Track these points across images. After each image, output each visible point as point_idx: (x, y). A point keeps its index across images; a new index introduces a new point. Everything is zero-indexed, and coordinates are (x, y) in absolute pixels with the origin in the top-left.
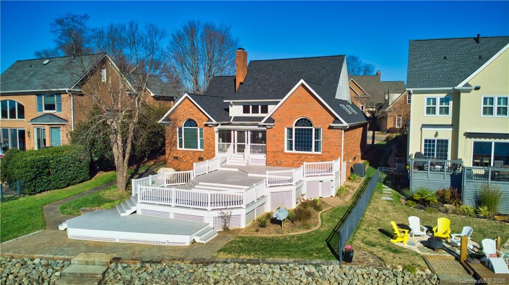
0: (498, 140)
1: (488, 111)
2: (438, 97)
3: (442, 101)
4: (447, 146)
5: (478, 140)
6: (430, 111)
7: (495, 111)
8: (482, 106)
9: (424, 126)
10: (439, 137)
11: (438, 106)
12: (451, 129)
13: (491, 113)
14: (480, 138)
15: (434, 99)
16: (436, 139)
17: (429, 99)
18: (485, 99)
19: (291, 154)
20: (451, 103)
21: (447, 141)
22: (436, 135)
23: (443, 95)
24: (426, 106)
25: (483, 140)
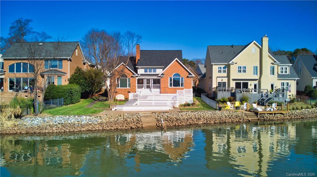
0: (243, 81)
1: (240, 71)
2: (222, 66)
3: (223, 68)
4: (226, 84)
5: (237, 81)
6: (220, 71)
7: (242, 71)
8: (238, 69)
9: (217, 77)
10: (223, 81)
11: (222, 70)
12: (227, 78)
13: (241, 72)
14: (237, 80)
15: (221, 67)
16: (222, 82)
17: (219, 67)
18: (239, 67)
19: (171, 88)
20: (226, 69)
21: (226, 83)
22: (222, 80)
23: (224, 66)
24: (218, 70)
25: (238, 81)
